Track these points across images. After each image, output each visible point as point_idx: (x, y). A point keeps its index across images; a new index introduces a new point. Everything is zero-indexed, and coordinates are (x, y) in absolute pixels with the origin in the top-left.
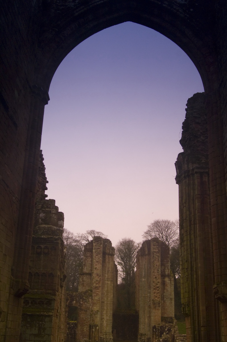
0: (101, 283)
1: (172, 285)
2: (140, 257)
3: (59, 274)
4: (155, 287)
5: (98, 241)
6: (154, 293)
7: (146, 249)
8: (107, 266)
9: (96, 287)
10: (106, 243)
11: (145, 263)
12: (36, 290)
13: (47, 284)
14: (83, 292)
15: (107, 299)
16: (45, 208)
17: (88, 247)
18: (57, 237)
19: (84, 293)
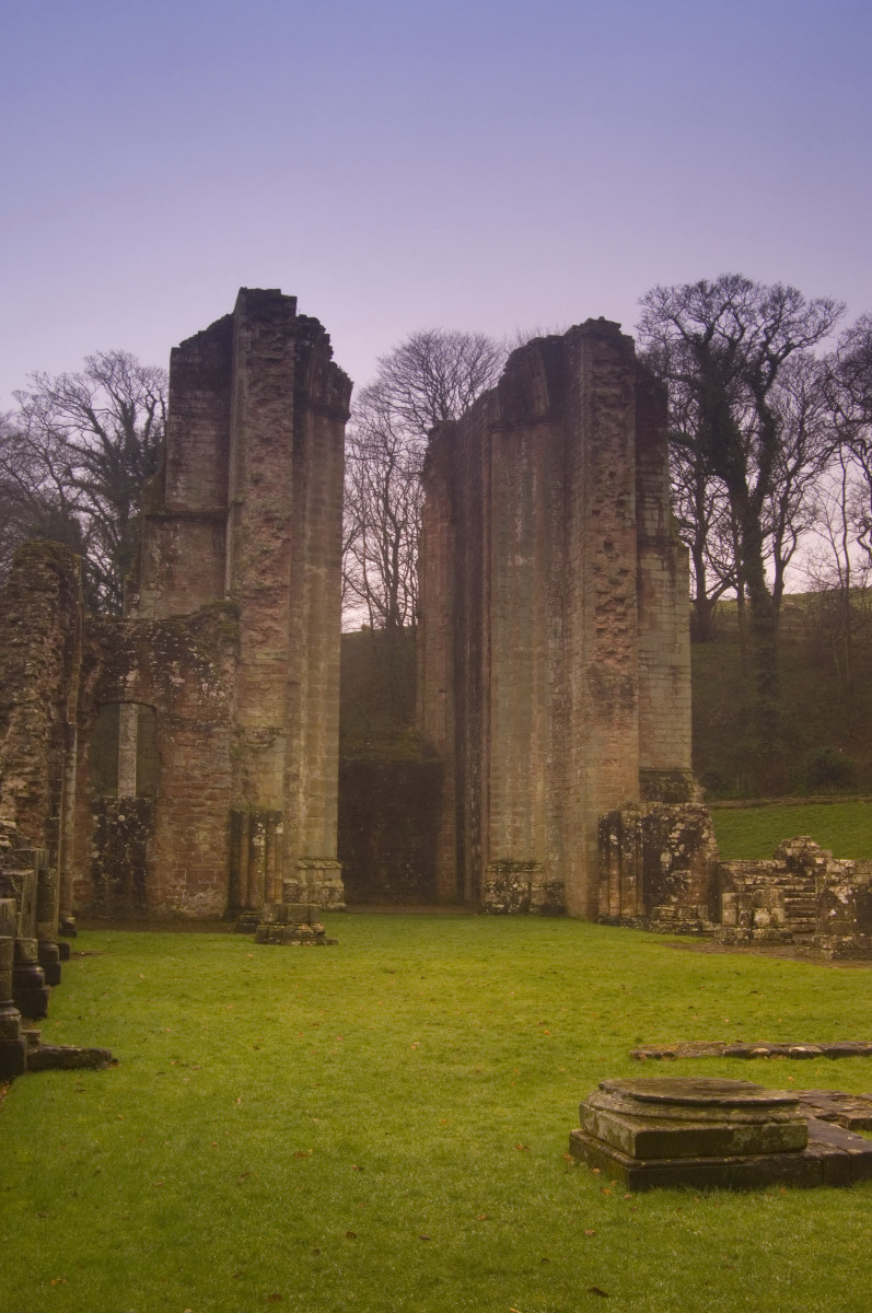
2: (495, 436)
4: (604, 600)
5: (267, 320)
6: (600, 631)
7: (540, 389)
8: (312, 474)
9: (262, 591)
11: (529, 464)
14: (184, 617)
15: (313, 666)
17: (198, 360)
19: (191, 625)
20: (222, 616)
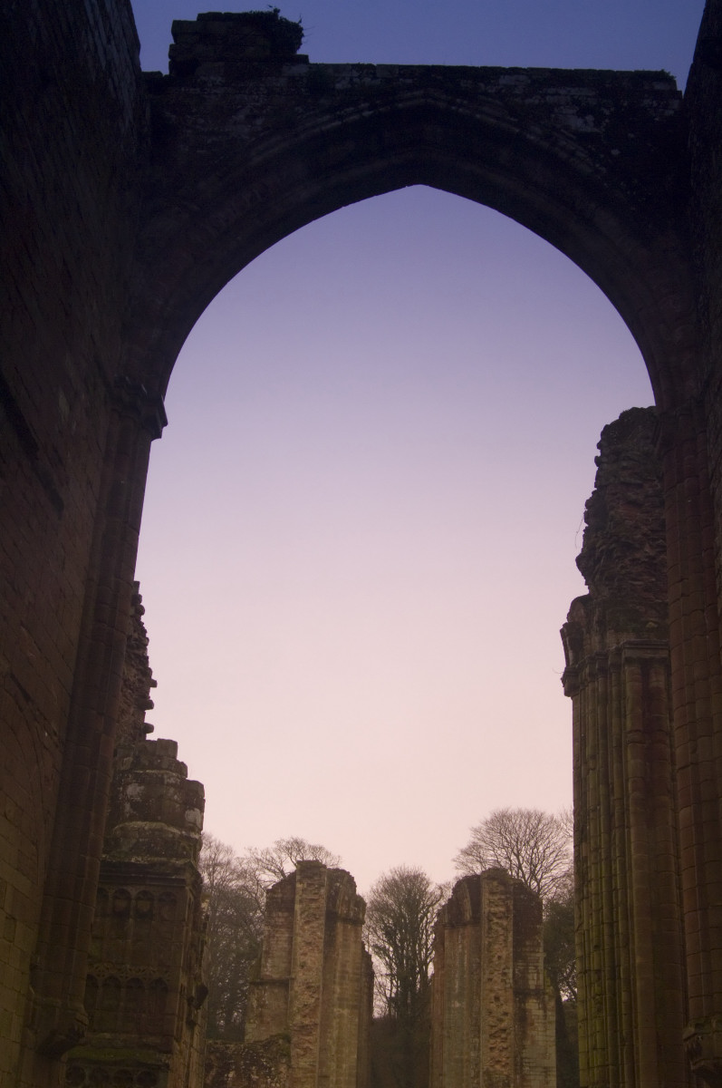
0: (319, 1015)
1: (550, 1023)
2: (446, 931)
3: (185, 984)
4: (493, 1031)
5: (311, 878)
6: (492, 1049)
7: (468, 905)
8: (340, 957)
9: (303, 1027)
10: (338, 884)
11: (463, 948)
12: (108, 1035)
13: (143, 1015)
14: (261, 1042)
15: (339, 1067)
16: (144, 768)
17: (280, 895)
18: (180, 862)
19: (264, 1046)
20: (281, 1041)
